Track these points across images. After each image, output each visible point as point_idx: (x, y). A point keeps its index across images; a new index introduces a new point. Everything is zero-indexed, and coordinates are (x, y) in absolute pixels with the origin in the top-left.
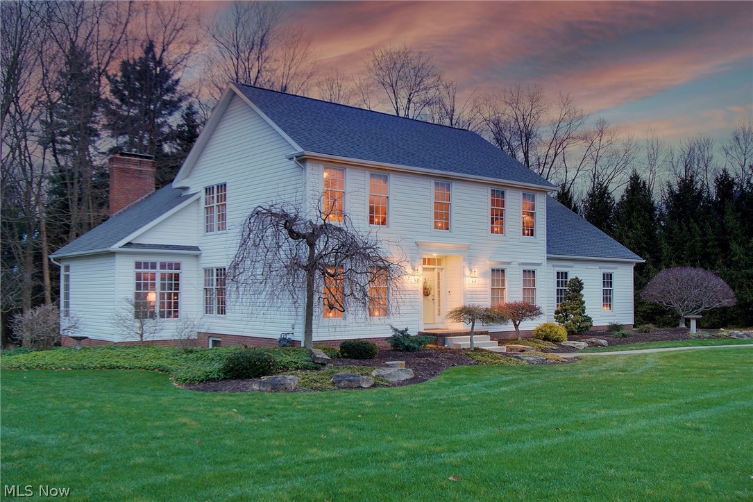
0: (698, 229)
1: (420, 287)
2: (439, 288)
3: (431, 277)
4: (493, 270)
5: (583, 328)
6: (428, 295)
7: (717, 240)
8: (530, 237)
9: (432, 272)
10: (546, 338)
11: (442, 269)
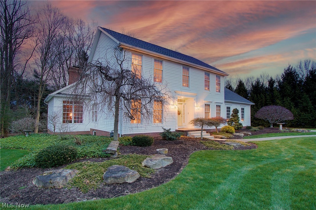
0: (263, 96)
1: (176, 111)
2: (184, 112)
3: (181, 107)
4: (205, 105)
5: (239, 127)
6: (180, 114)
7: (270, 99)
8: (218, 93)
9: (181, 105)
10: (227, 132)
11: (185, 104)
